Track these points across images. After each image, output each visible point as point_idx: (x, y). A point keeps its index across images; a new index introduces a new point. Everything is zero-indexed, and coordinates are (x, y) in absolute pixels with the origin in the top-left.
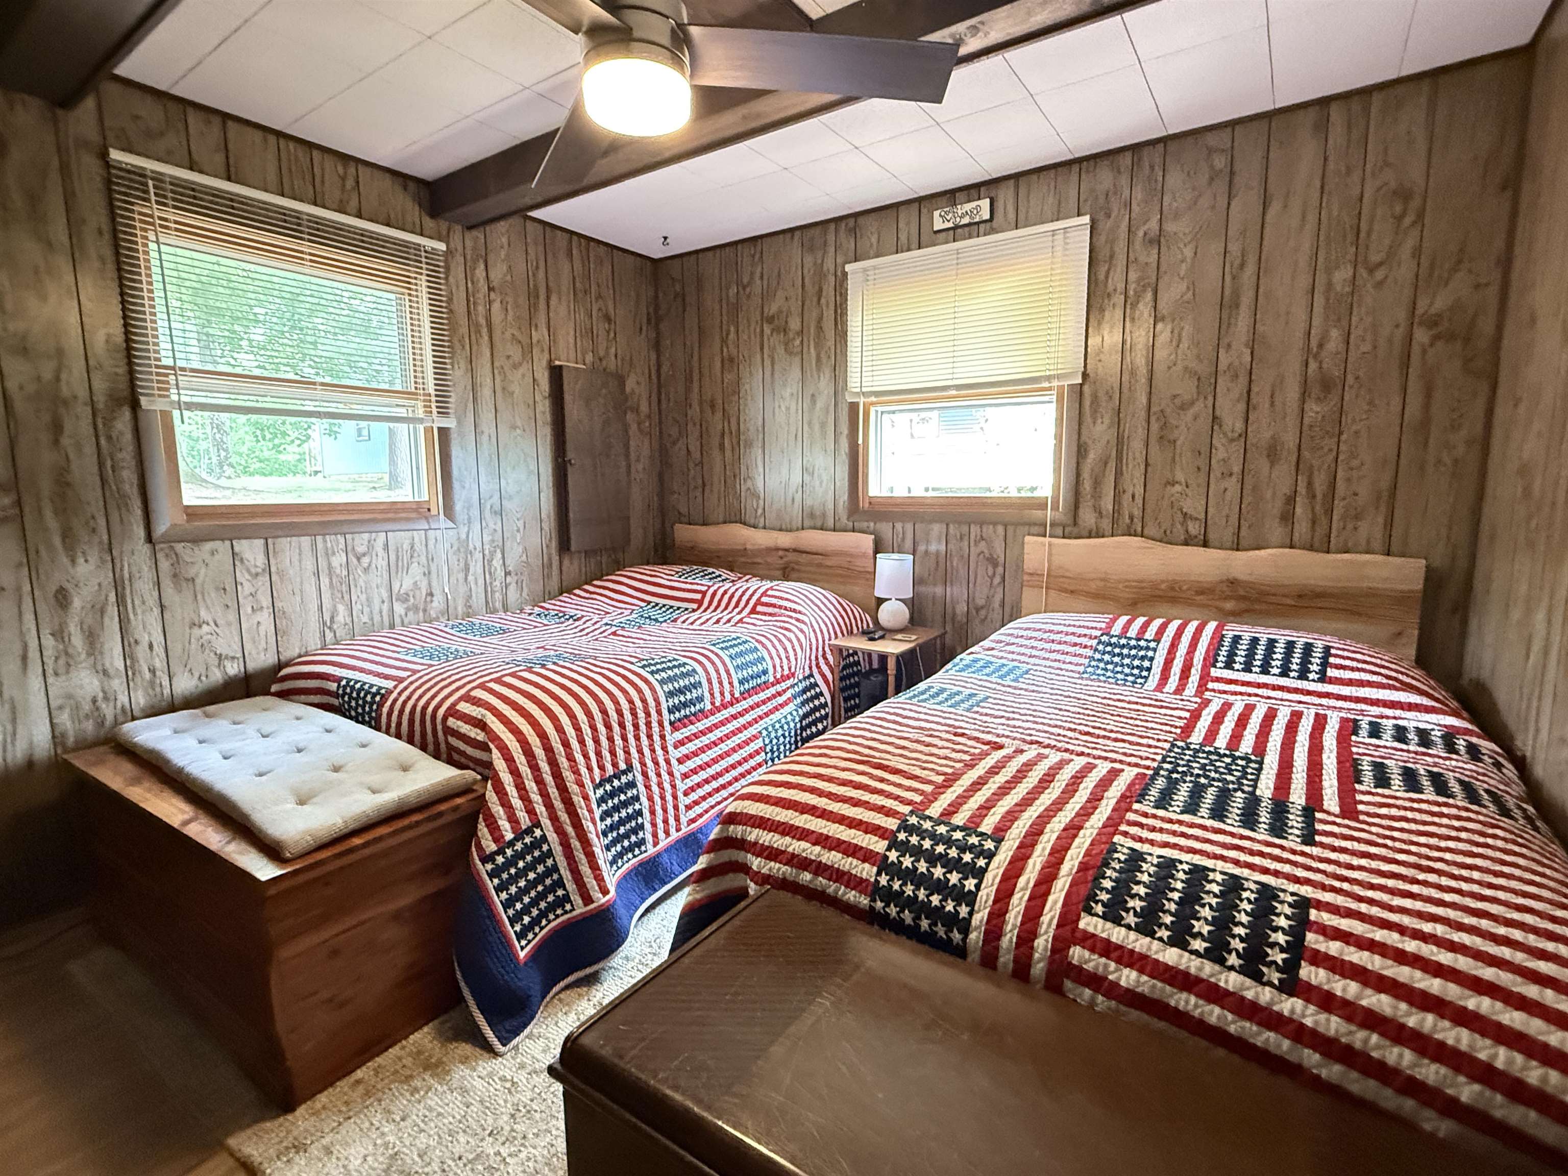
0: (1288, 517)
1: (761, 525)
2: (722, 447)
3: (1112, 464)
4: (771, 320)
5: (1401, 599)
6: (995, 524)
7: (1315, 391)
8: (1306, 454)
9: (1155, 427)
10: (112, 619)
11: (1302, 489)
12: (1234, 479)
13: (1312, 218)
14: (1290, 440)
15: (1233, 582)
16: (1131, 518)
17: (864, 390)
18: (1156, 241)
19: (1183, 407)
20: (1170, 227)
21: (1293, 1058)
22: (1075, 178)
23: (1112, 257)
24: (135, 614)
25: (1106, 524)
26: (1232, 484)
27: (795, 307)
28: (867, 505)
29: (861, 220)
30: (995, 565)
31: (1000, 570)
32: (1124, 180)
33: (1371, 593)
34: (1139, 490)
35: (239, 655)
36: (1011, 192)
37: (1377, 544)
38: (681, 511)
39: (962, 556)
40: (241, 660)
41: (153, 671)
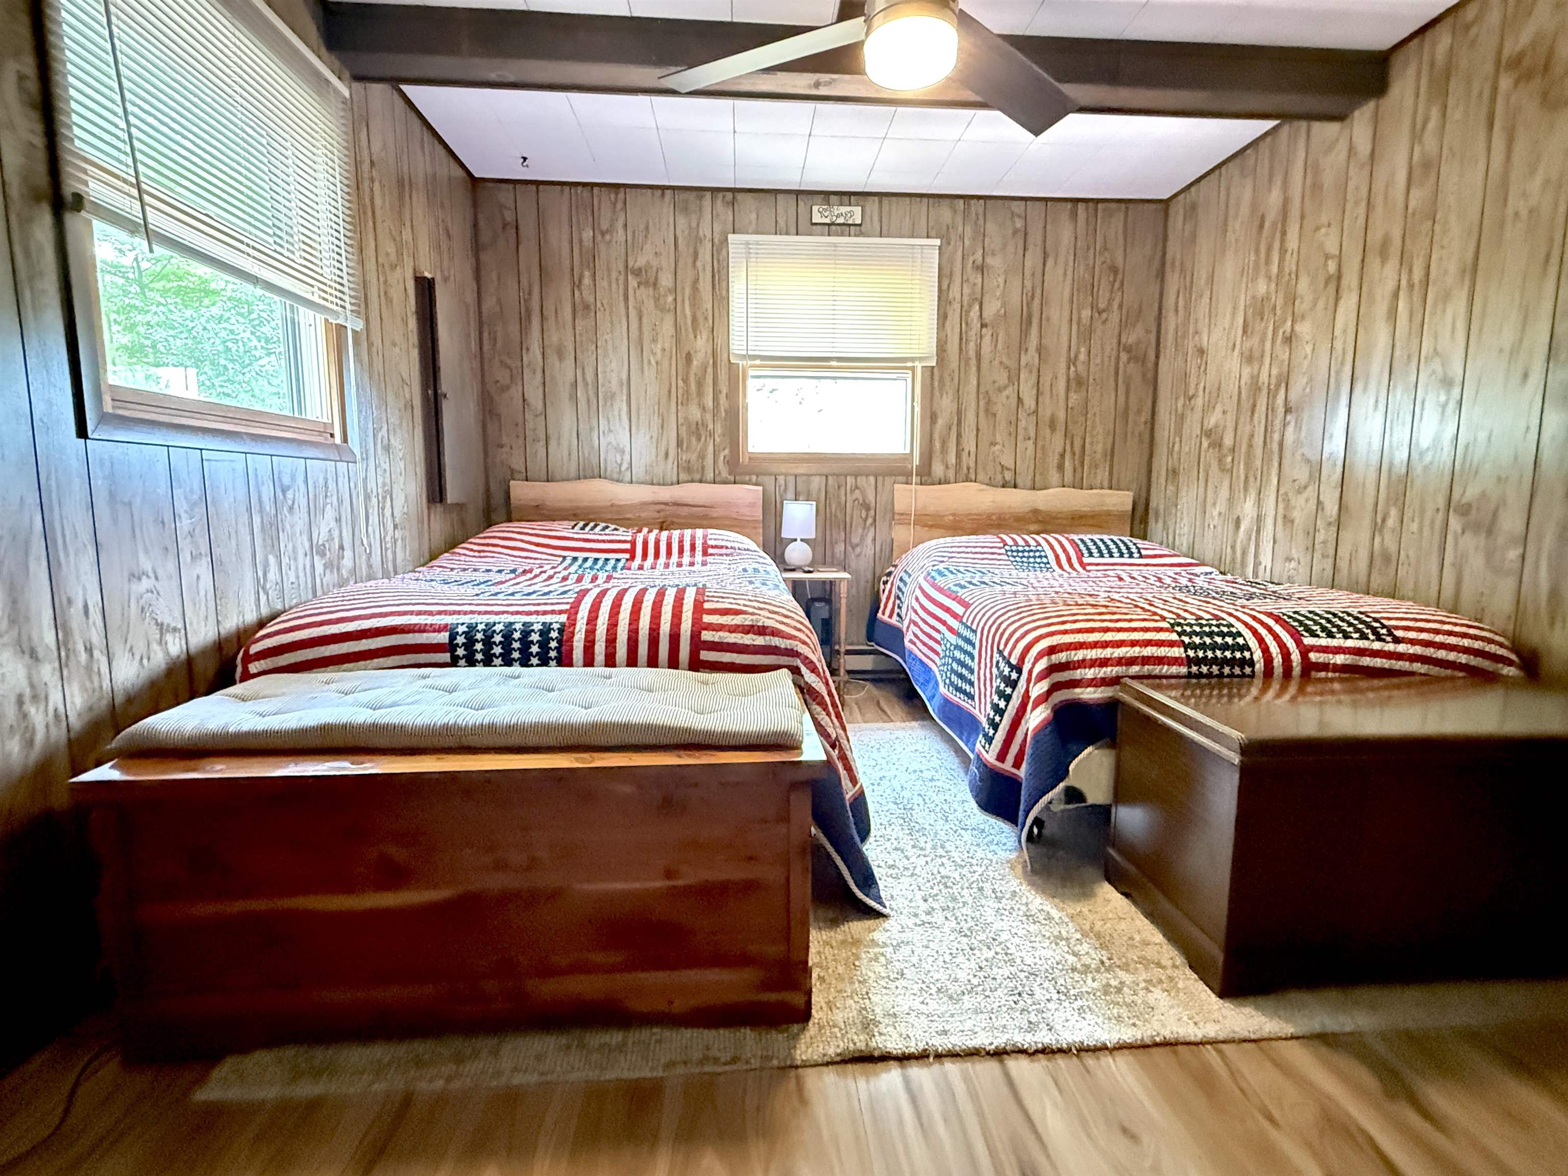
0: (1061, 467)
1: (628, 478)
2: (574, 398)
3: (954, 429)
4: (637, 272)
5: (1120, 516)
6: (867, 476)
7: (1073, 384)
8: (1070, 428)
9: (982, 403)
10: (38, 559)
11: (1068, 448)
12: (1031, 442)
13: (1070, 273)
14: (1061, 415)
15: (1036, 512)
16: (968, 469)
17: (750, 353)
18: (981, 269)
19: (1000, 390)
20: (989, 260)
21: (1411, 669)
22: (924, 209)
23: (951, 275)
24: (67, 555)
25: (951, 474)
26: (1030, 443)
27: (667, 263)
28: (747, 460)
29: (739, 196)
30: (868, 509)
31: (872, 513)
32: (959, 219)
33: (1109, 513)
34: (973, 449)
35: (180, 625)
36: (876, 206)
37: (1106, 484)
38: (515, 466)
39: (840, 503)
40: (183, 631)
41: (89, 650)
